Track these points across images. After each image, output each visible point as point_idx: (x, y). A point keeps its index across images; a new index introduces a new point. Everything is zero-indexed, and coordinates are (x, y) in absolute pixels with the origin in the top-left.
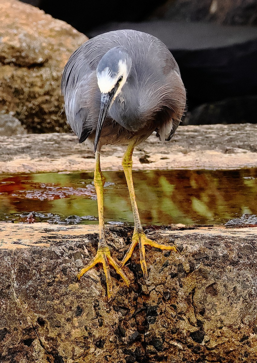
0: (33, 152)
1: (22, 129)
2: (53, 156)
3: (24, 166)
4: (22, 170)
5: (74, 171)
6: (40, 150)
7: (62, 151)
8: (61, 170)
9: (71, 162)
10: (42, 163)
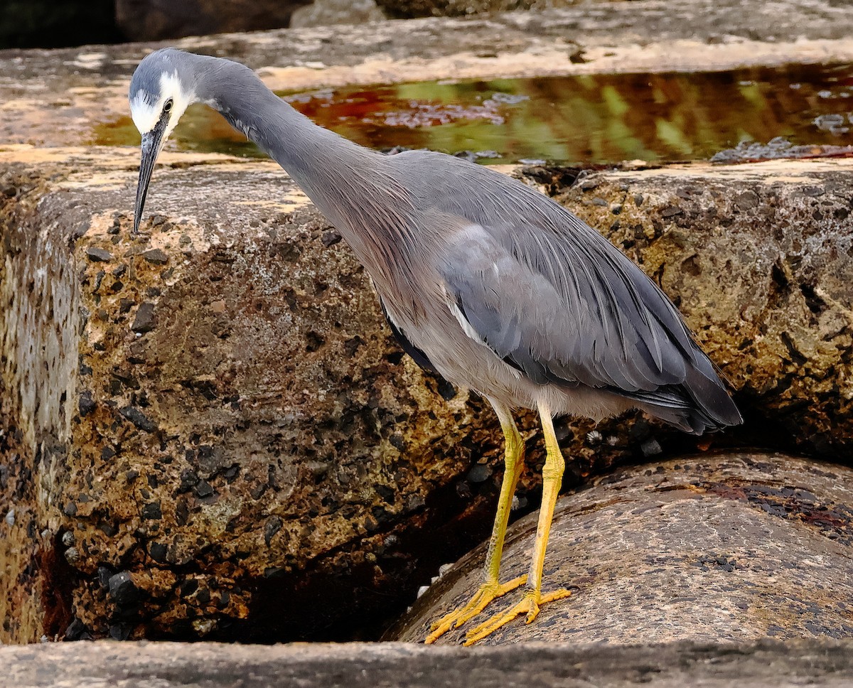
0: (395, 49)
1: (377, 12)
2: (428, 56)
3: (381, 72)
4: (379, 80)
5: (463, 79)
6: (407, 45)
7: (443, 47)
8: (442, 77)
9: (459, 65)
10: (411, 67)
